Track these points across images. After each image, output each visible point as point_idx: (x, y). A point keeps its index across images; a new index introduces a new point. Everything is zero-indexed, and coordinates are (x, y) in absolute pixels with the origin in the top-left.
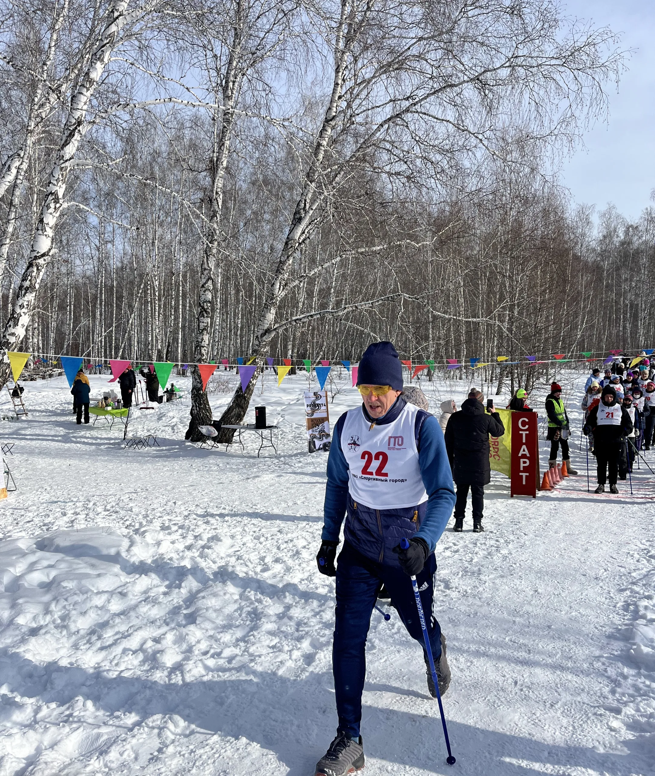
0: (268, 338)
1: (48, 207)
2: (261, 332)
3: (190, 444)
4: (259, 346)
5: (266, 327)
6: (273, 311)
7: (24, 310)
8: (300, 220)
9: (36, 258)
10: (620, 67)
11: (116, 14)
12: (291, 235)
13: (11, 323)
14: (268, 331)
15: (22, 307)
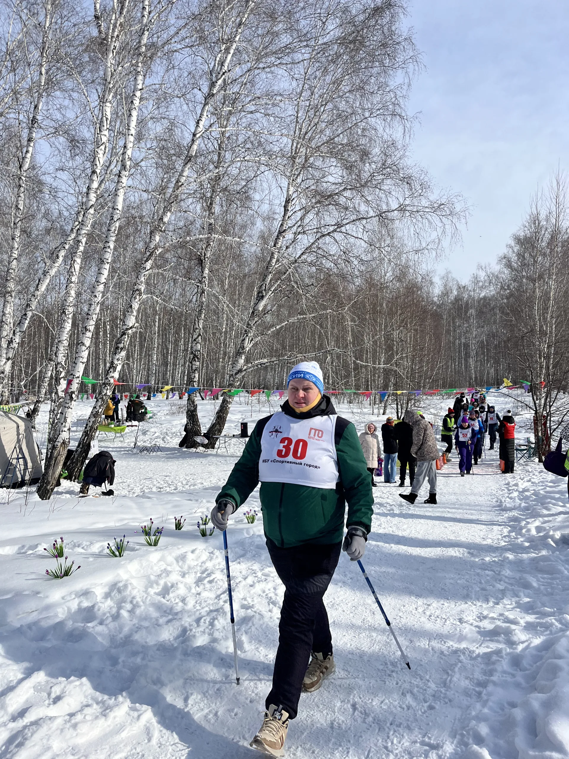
0: (239, 376)
1: (135, 298)
2: (235, 372)
3: (186, 449)
4: (233, 381)
5: (238, 368)
6: (243, 357)
7: (120, 362)
8: (263, 297)
9: (127, 329)
10: (467, 214)
11: (180, 184)
12: (256, 308)
13: (111, 370)
14: (240, 371)
15: (118, 360)
